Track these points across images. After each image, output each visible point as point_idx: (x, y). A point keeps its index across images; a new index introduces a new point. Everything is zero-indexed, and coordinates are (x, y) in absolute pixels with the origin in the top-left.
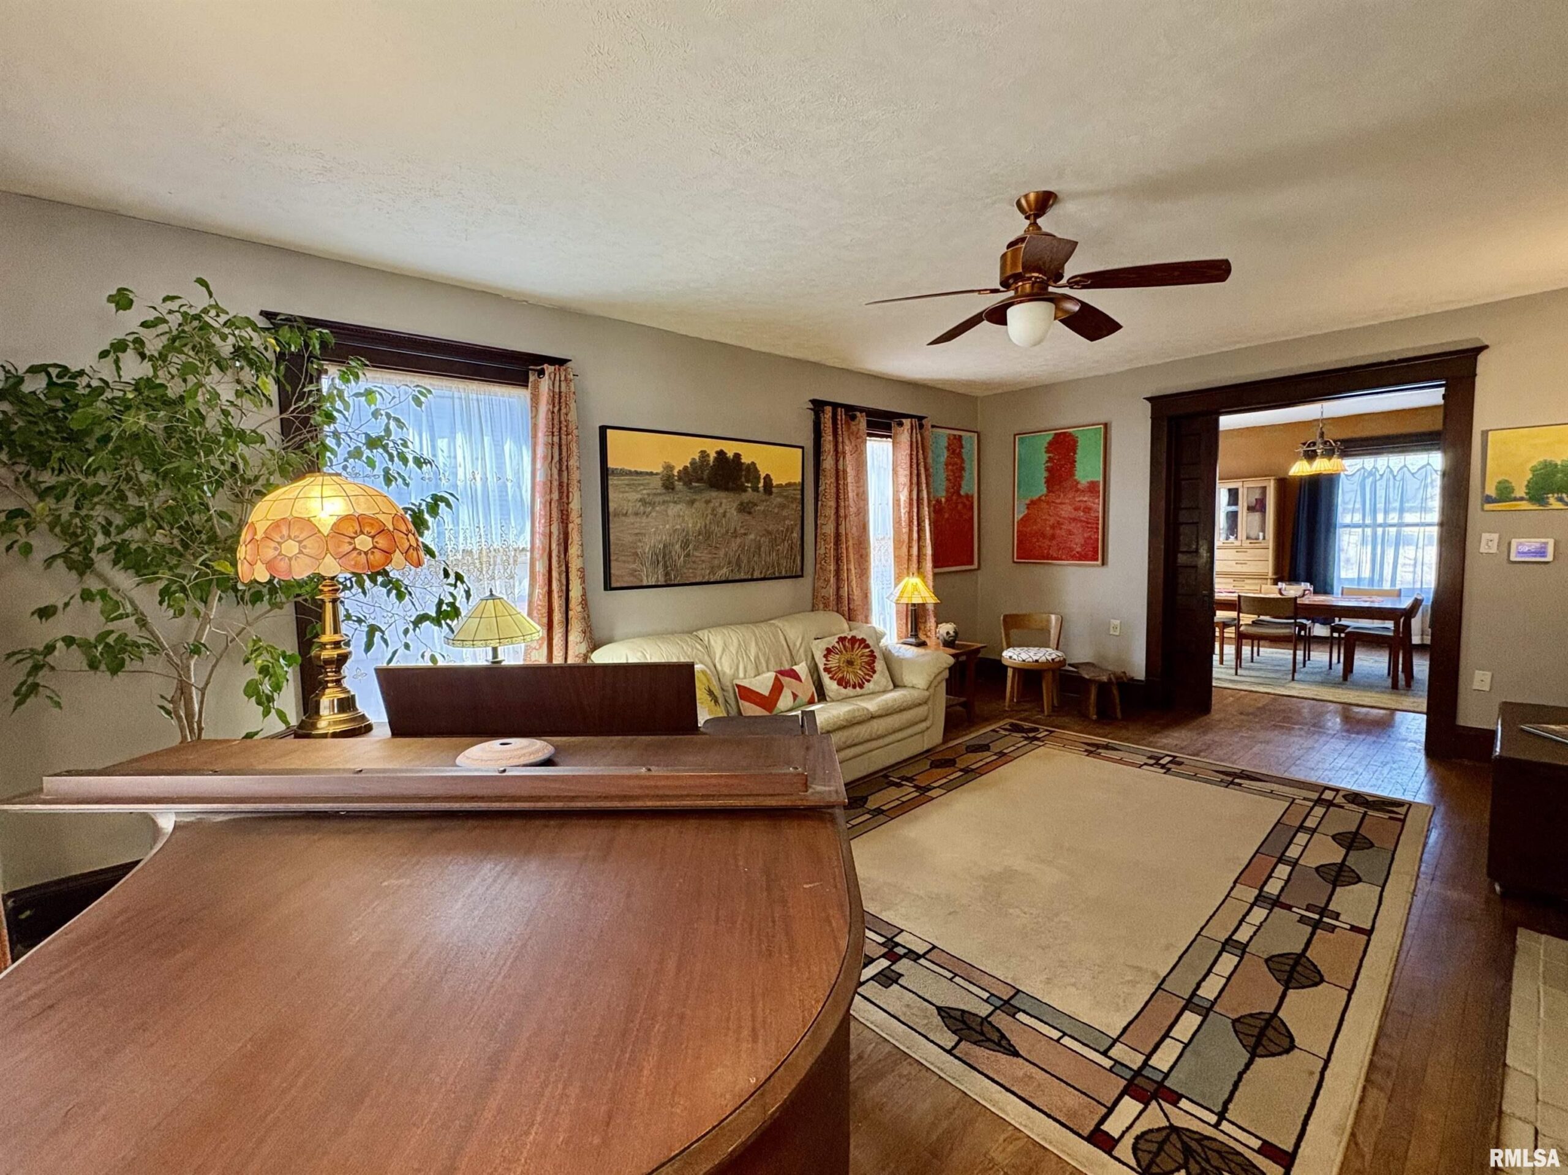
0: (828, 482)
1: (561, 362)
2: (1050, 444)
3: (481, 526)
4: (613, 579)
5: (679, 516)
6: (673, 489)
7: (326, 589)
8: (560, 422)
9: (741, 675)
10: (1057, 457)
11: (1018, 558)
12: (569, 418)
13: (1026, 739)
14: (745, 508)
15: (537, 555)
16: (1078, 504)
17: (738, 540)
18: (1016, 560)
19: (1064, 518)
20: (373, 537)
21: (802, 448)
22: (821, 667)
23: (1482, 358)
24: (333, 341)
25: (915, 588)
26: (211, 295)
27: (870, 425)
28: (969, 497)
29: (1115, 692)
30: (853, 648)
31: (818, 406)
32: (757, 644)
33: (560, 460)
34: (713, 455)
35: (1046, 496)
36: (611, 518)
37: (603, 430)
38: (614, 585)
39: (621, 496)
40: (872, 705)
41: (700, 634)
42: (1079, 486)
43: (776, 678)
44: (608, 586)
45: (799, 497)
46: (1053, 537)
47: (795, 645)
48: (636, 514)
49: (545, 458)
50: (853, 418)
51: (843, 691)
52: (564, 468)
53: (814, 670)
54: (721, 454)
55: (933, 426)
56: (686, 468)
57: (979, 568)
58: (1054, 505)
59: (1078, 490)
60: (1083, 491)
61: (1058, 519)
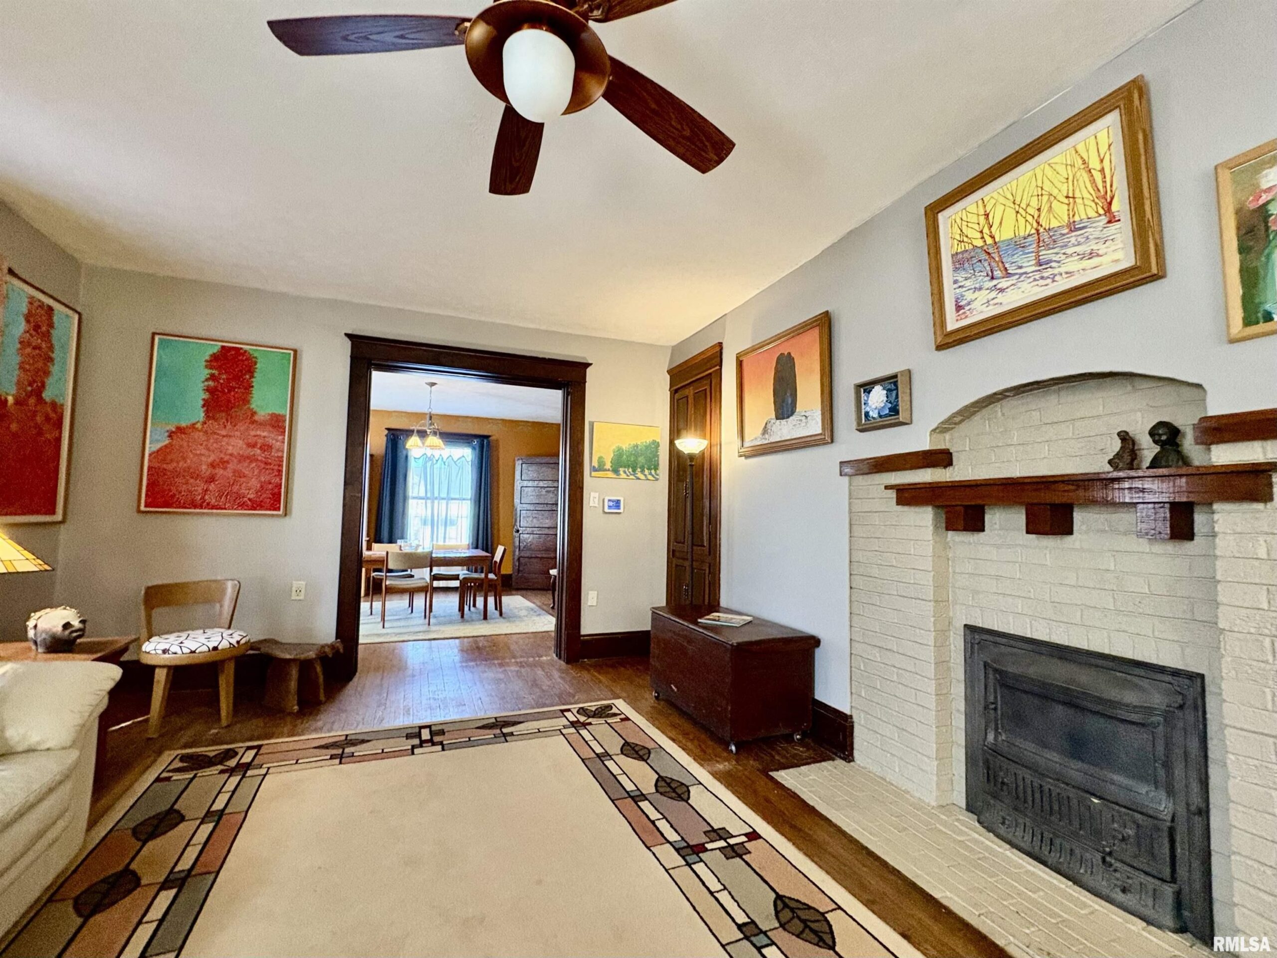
2: (215, 358)
10: (223, 376)
11: (146, 506)
16: (252, 440)
18: (142, 508)
19: (231, 455)
23: (589, 371)
28: (56, 407)
35: (204, 423)
42: (256, 418)
46: (212, 479)
55: (11, 272)
57: (63, 522)
58: (216, 436)
59: (253, 422)
60: (261, 424)
61: (222, 455)
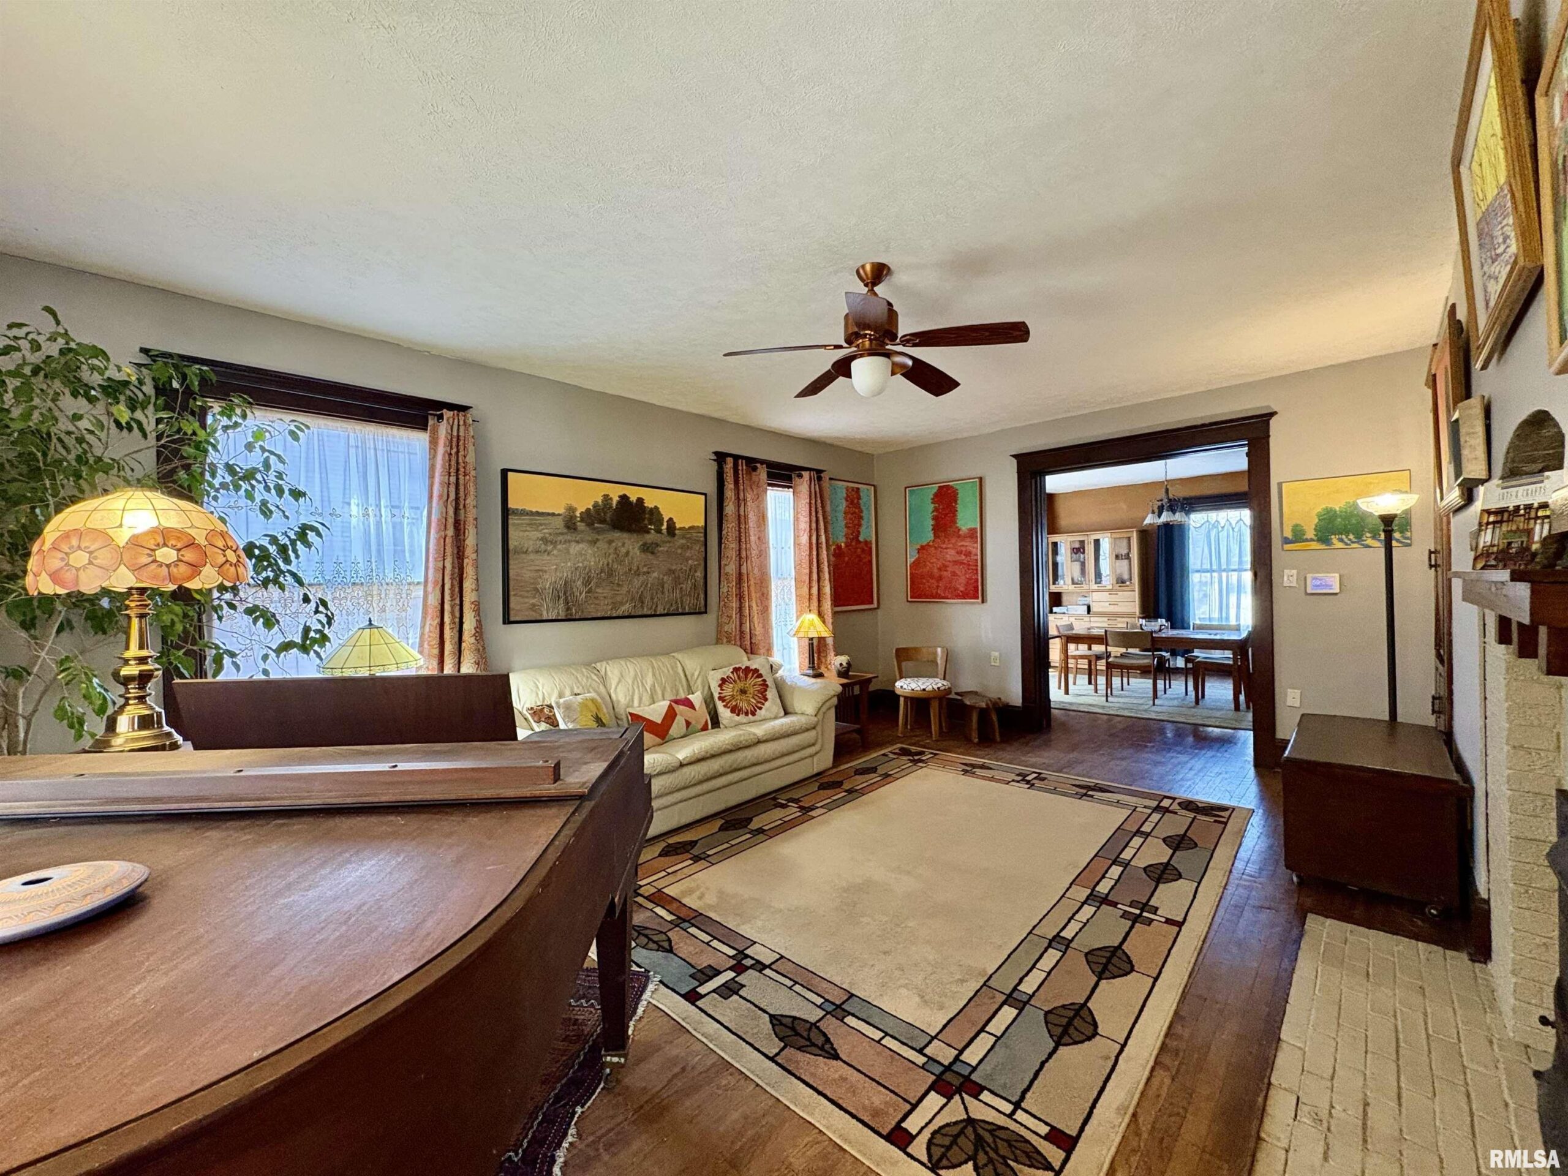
0: (730, 526)
1: (463, 409)
2: (936, 495)
3: (373, 560)
4: (512, 613)
5: (581, 554)
6: (575, 529)
7: (133, 604)
8: (458, 463)
9: (636, 703)
10: (941, 507)
11: (911, 598)
12: (467, 459)
13: (911, 761)
14: (647, 548)
15: (430, 588)
16: (960, 549)
17: (641, 578)
18: (909, 599)
19: (949, 561)
20: (179, 550)
21: (705, 495)
22: (716, 696)
23: (1273, 422)
24: (214, 378)
25: (812, 624)
26: (58, 323)
27: (770, 476)
28: (867, 543)
29: (994, 718)
30: (746, 677)
31: (720, 457)
32: (654, 675)
33: (457, 499)
34: (616, 500)
35: (934, 541)
36: (511, 555)
37: (504, 473)
38: (512, 619)
39: (521, 534)
40: (759, 731)
41: (598, 666)
42: (961, 533)
43: (670, 707)
44: (507, 621)
45: (702, 539)
46: (940, 578)
47: (693, 675)
48: (537, 552)
49: (440, 496)
50: (755, 469)
51: (737, 718)
52: (461, 507)
53: (709, 701)
54: (624, 498)
55: (831, 479)
56: (588, 510)
57: (878, 608)
58: (940, 549)
59: (959, 536)
60: (964, 537)
61: (944, 562)
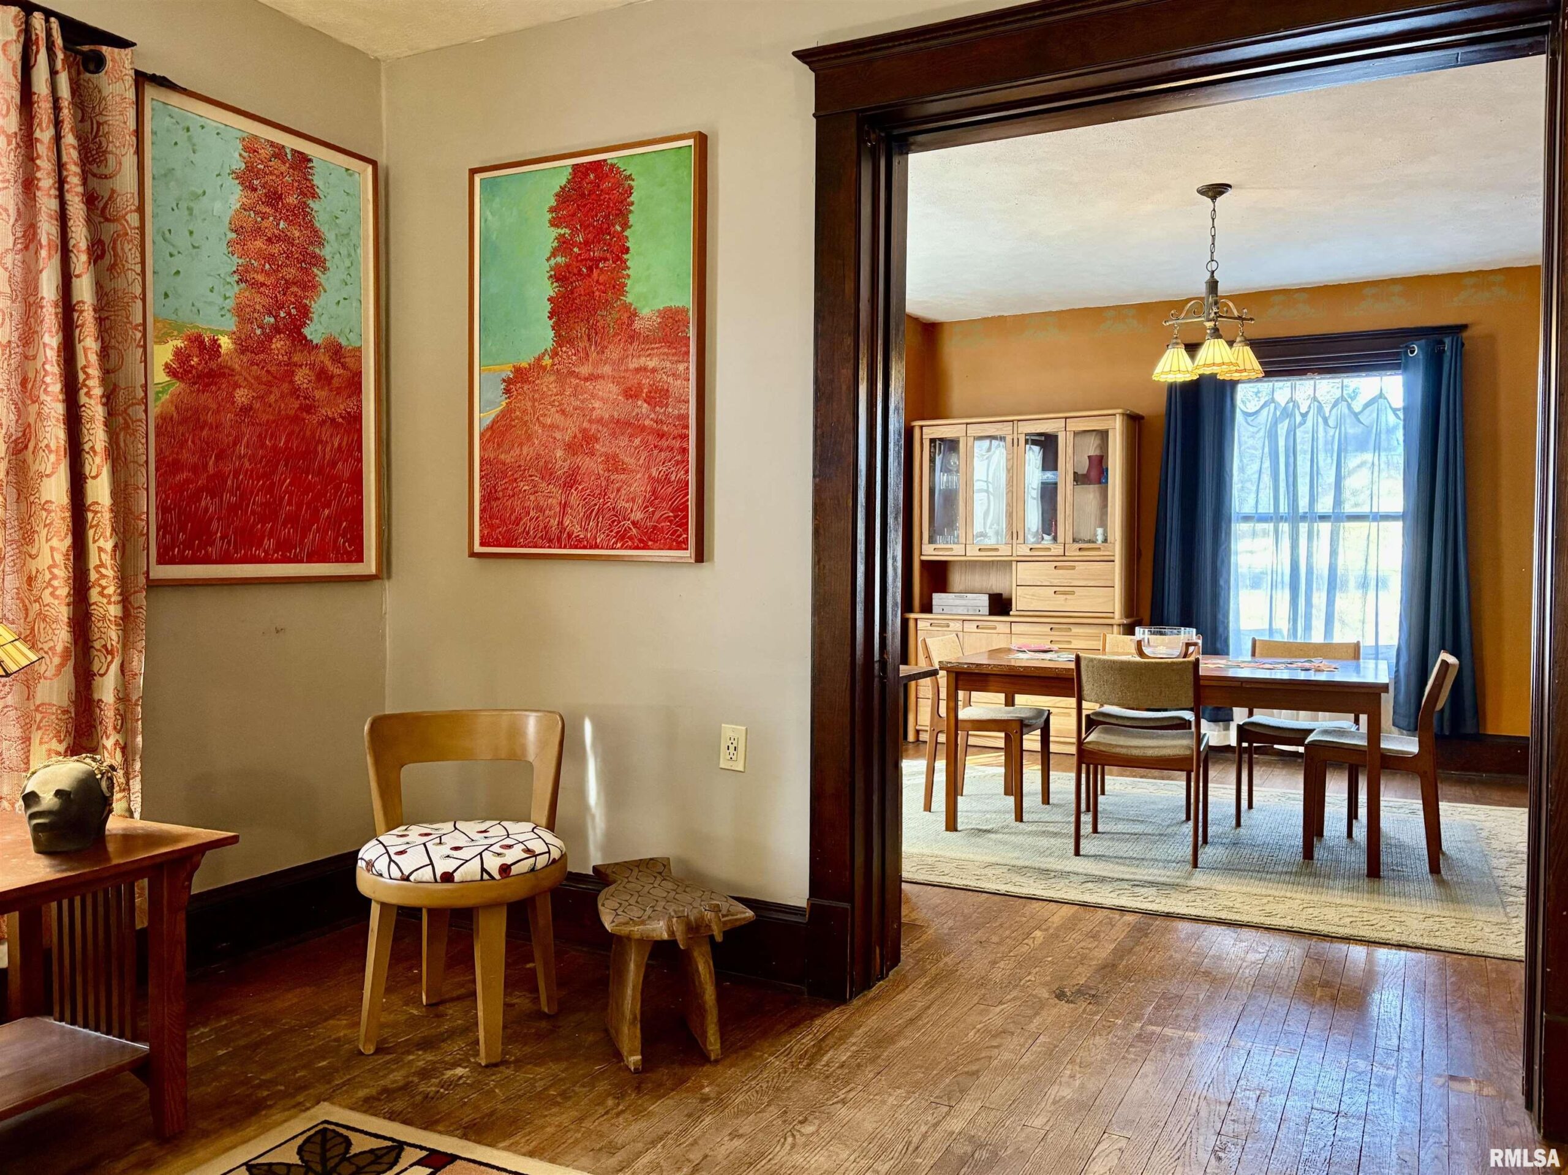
2: (564, 197)
10: (580, 239)
11: (482, 544)
16: (633, 380)
18: (478, 548)
19: (600, 421)
28: (340, 355)
29: (705, 961)
35: (554, 354)
42: (637, 325)
46: (571, 481)
57: (382, 575)
58: (575, 381)
59: (633, 337)
60: (647, 340)
61: (586, 425)
